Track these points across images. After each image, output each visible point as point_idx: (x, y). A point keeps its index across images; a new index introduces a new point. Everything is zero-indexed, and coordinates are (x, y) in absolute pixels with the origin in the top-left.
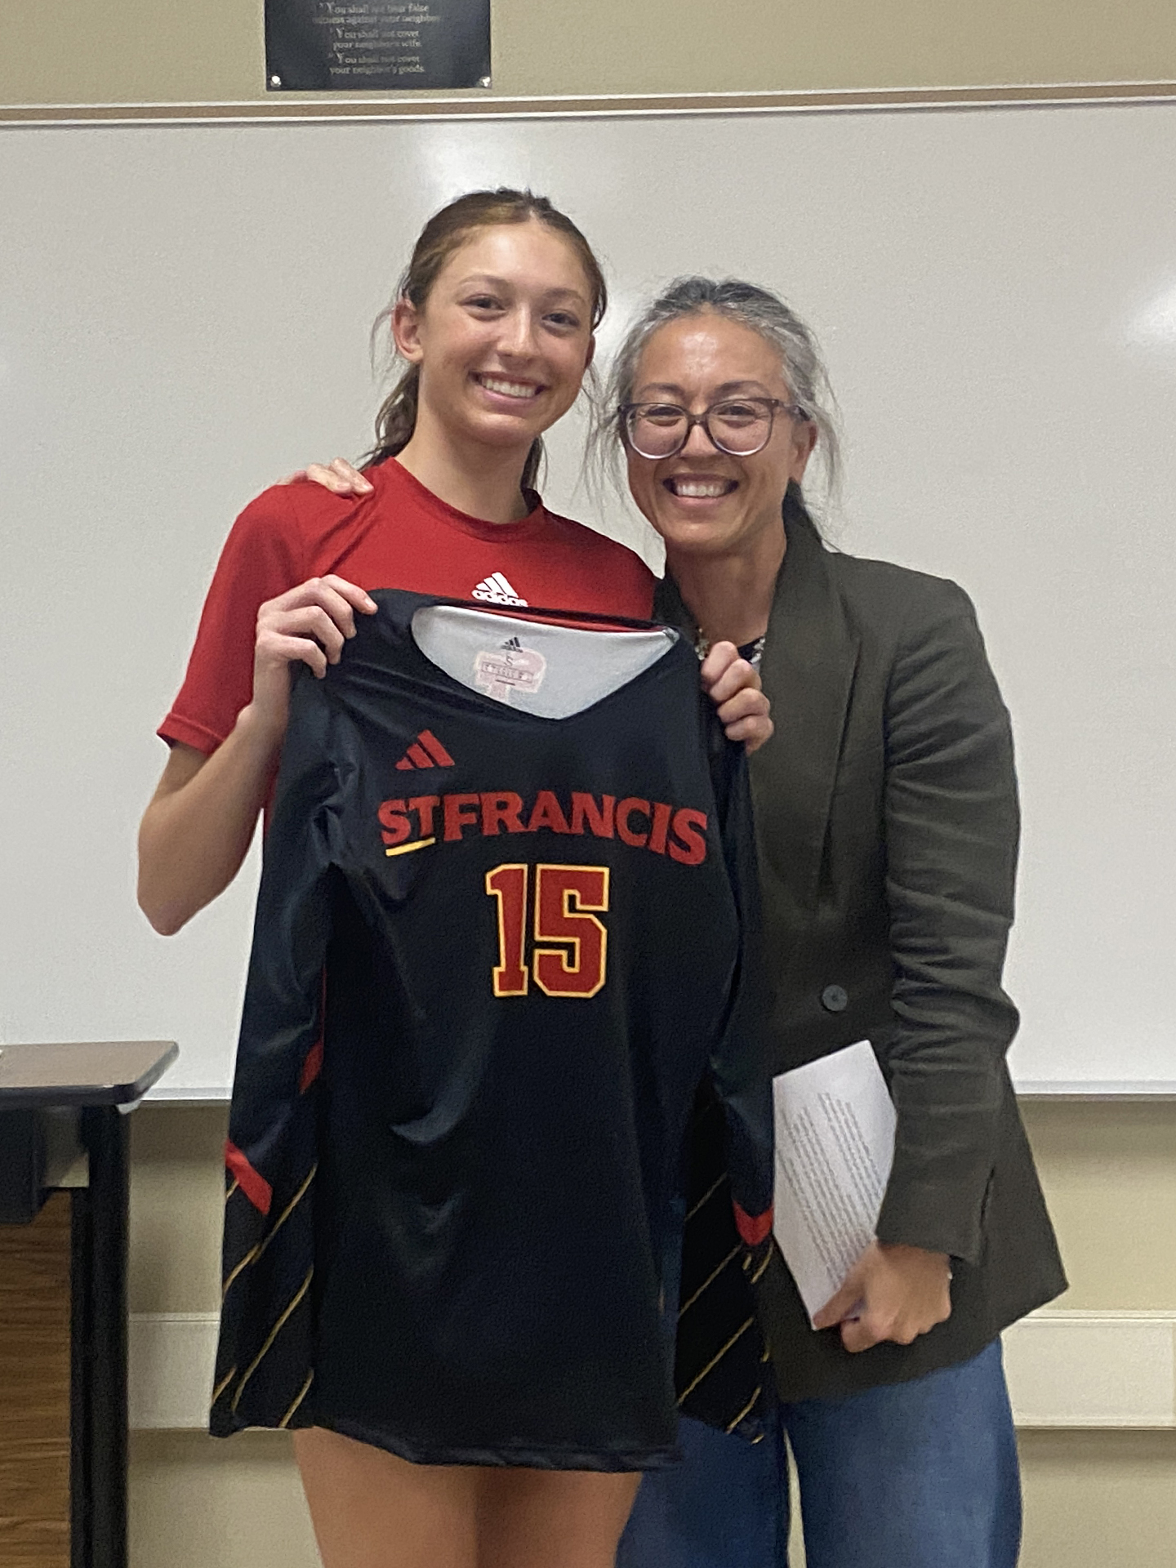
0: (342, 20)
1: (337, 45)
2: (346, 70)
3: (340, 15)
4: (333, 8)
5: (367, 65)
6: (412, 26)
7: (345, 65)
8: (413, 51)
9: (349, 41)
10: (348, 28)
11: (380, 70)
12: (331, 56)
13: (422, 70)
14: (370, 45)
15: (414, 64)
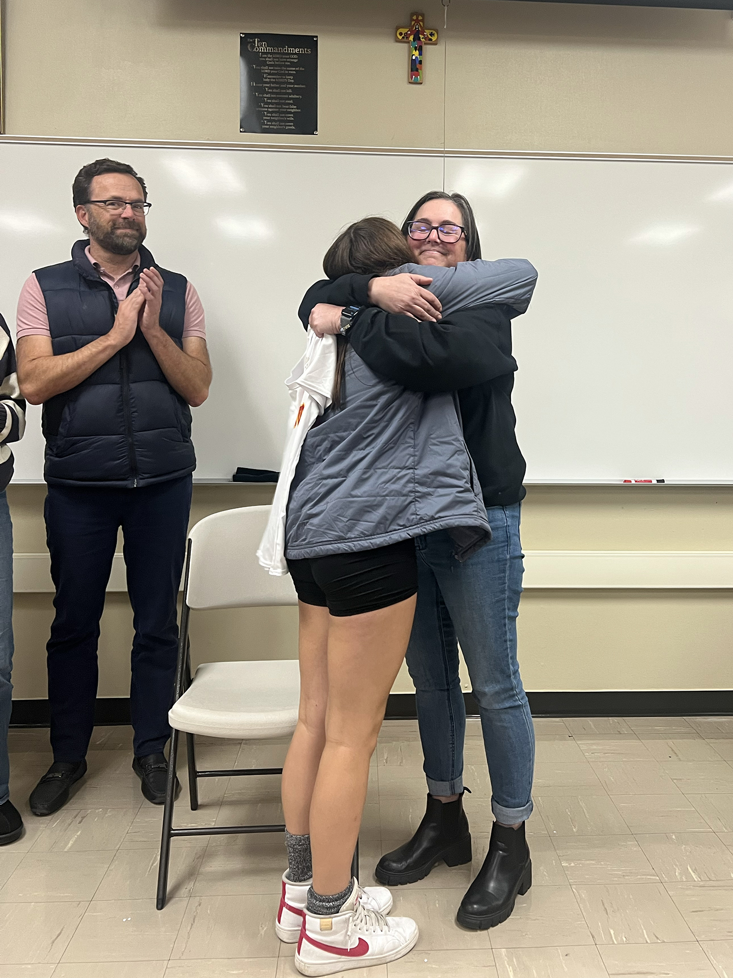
0: (267, 109)
1: (264, 118)
2: (268, 127)
3: (266, 108)
4: (264, 105)
5: (275, 125)
6: (291, 113)
7: (267, 125)
8: (291, 121)
9: (269, 116)
10: (268, 112)
11: (280, 127)
12: (262, 121)
13: (294, 128)
14: (276, 119)
15: (291, 126)
